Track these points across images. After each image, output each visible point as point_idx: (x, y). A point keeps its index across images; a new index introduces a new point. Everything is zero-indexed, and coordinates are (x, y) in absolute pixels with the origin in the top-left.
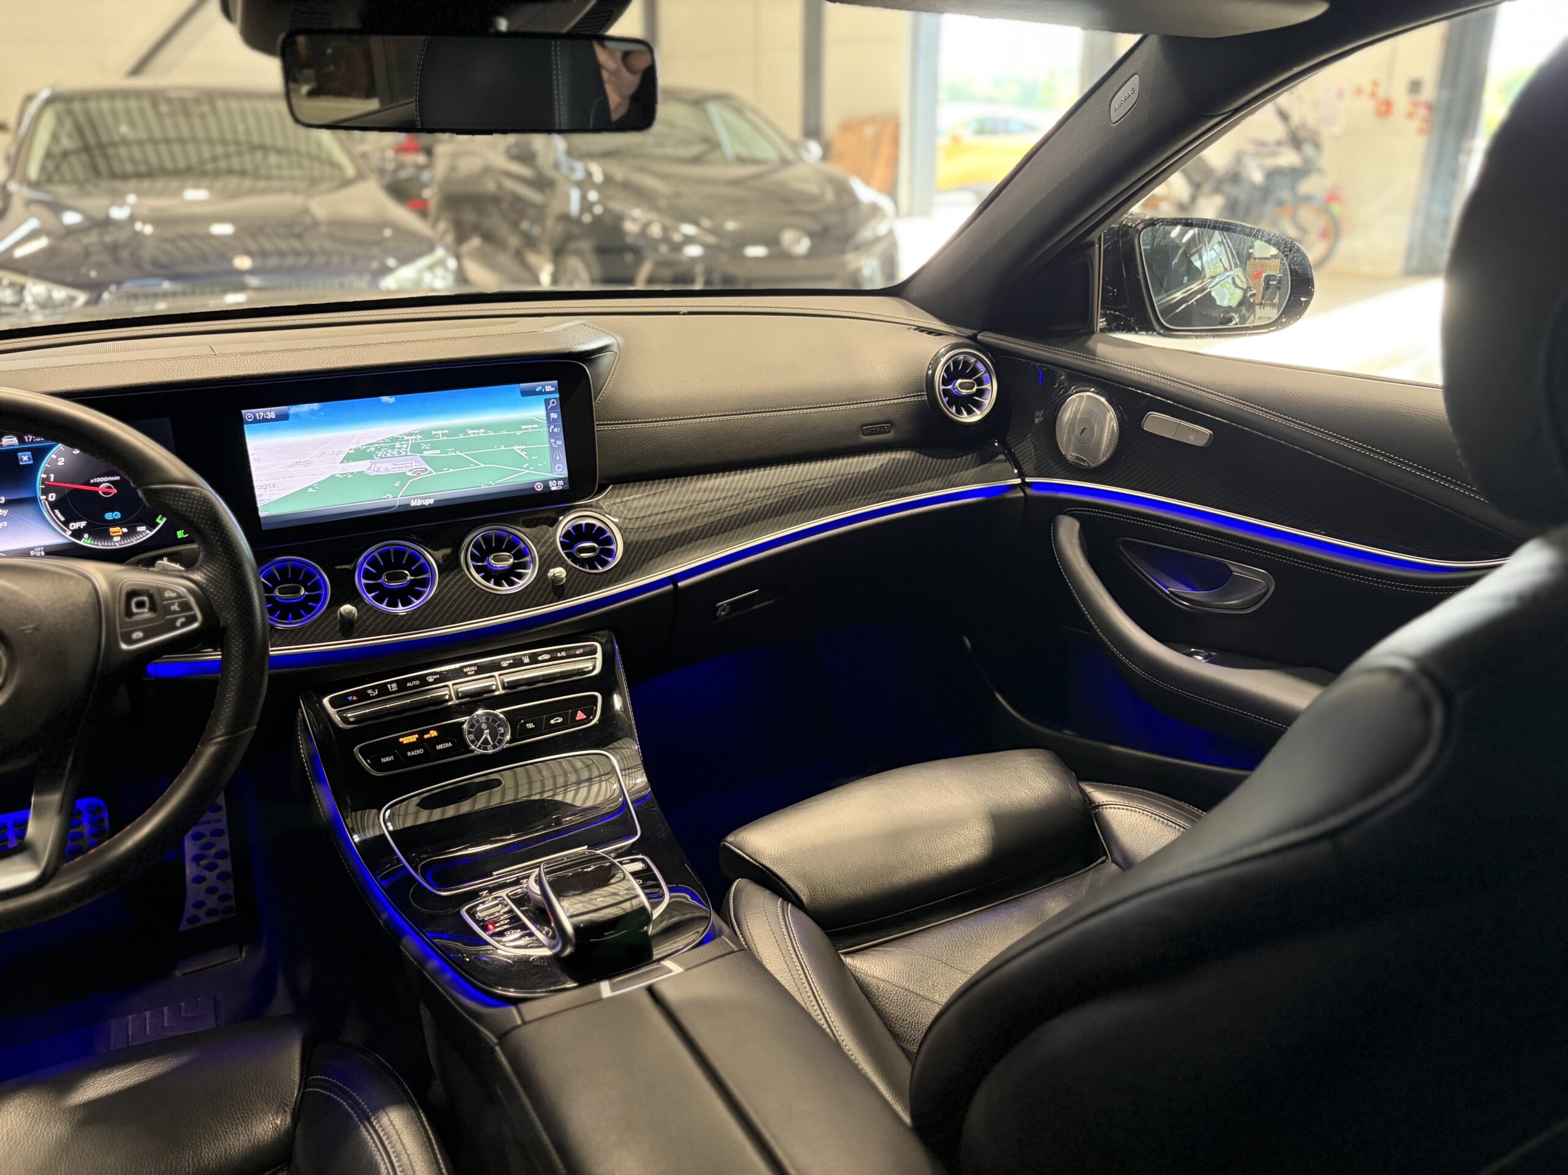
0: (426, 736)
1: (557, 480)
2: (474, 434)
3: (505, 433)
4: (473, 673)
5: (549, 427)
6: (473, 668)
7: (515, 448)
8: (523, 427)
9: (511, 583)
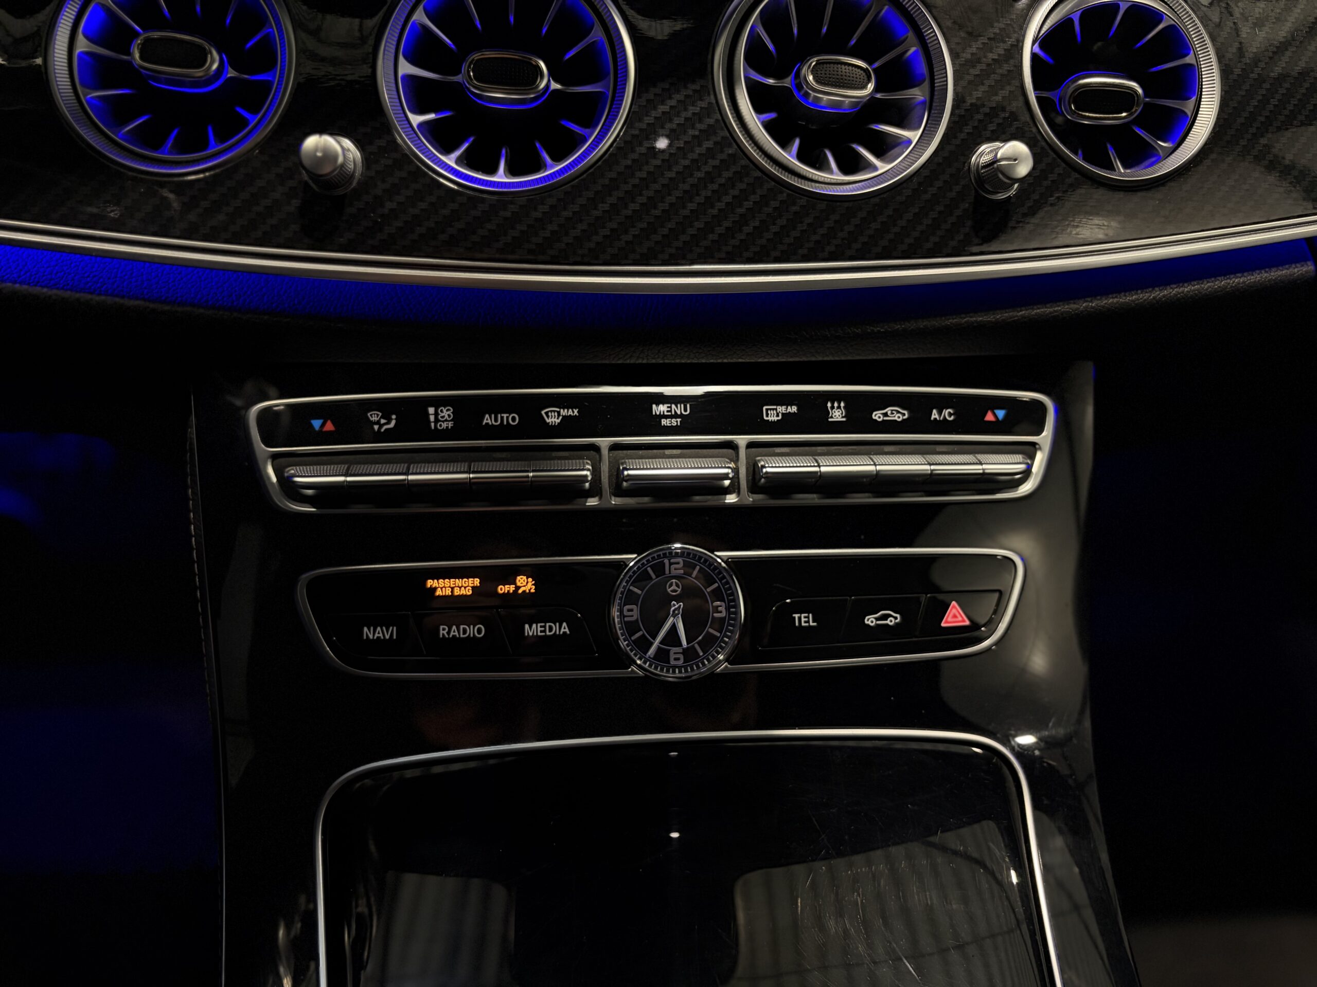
0: (503, 589)
4: (675, 422)
6: (679, 409)
9: (851, 164)
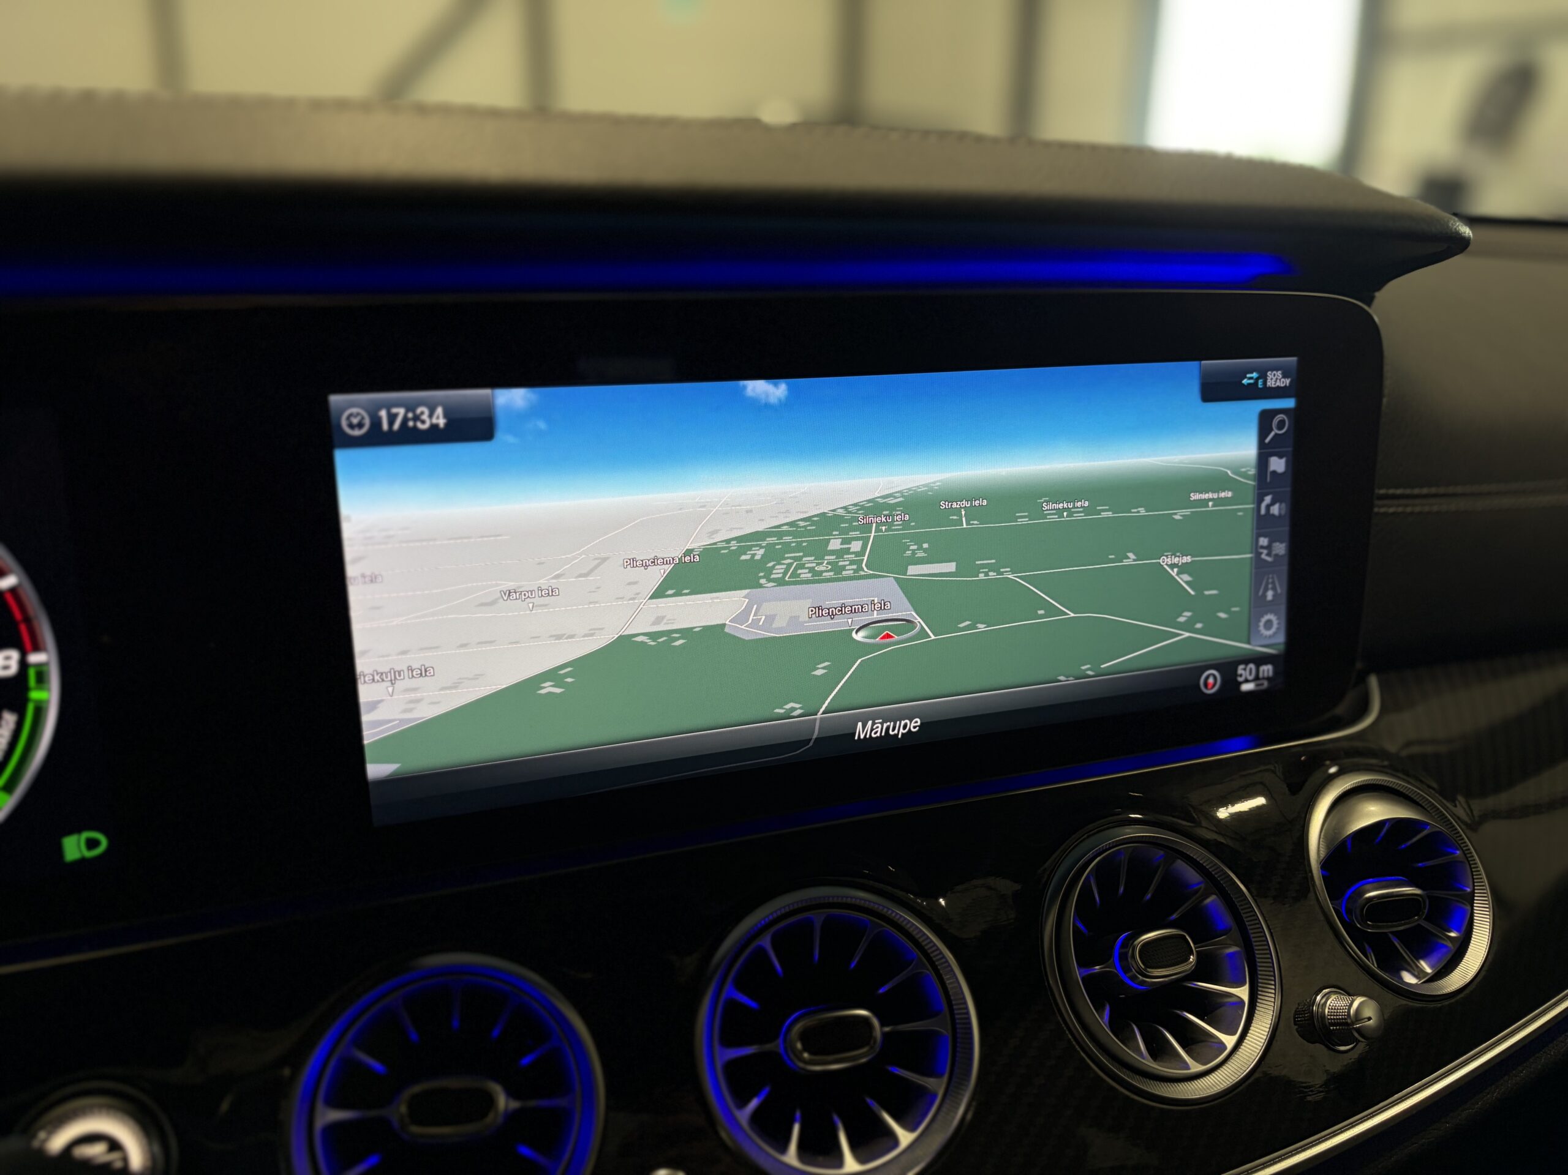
1: (1260, 660)
2: (1059, 512)
3: (1142, 511)
5: (1260, 500)
7: (1165, 561)
8: (1195, 496)
